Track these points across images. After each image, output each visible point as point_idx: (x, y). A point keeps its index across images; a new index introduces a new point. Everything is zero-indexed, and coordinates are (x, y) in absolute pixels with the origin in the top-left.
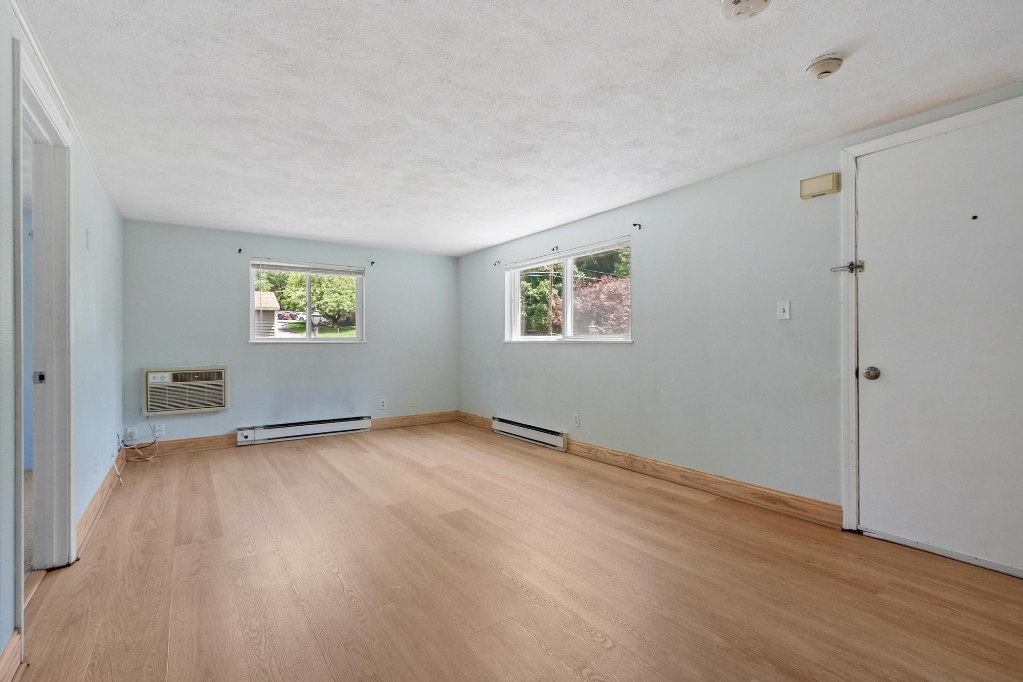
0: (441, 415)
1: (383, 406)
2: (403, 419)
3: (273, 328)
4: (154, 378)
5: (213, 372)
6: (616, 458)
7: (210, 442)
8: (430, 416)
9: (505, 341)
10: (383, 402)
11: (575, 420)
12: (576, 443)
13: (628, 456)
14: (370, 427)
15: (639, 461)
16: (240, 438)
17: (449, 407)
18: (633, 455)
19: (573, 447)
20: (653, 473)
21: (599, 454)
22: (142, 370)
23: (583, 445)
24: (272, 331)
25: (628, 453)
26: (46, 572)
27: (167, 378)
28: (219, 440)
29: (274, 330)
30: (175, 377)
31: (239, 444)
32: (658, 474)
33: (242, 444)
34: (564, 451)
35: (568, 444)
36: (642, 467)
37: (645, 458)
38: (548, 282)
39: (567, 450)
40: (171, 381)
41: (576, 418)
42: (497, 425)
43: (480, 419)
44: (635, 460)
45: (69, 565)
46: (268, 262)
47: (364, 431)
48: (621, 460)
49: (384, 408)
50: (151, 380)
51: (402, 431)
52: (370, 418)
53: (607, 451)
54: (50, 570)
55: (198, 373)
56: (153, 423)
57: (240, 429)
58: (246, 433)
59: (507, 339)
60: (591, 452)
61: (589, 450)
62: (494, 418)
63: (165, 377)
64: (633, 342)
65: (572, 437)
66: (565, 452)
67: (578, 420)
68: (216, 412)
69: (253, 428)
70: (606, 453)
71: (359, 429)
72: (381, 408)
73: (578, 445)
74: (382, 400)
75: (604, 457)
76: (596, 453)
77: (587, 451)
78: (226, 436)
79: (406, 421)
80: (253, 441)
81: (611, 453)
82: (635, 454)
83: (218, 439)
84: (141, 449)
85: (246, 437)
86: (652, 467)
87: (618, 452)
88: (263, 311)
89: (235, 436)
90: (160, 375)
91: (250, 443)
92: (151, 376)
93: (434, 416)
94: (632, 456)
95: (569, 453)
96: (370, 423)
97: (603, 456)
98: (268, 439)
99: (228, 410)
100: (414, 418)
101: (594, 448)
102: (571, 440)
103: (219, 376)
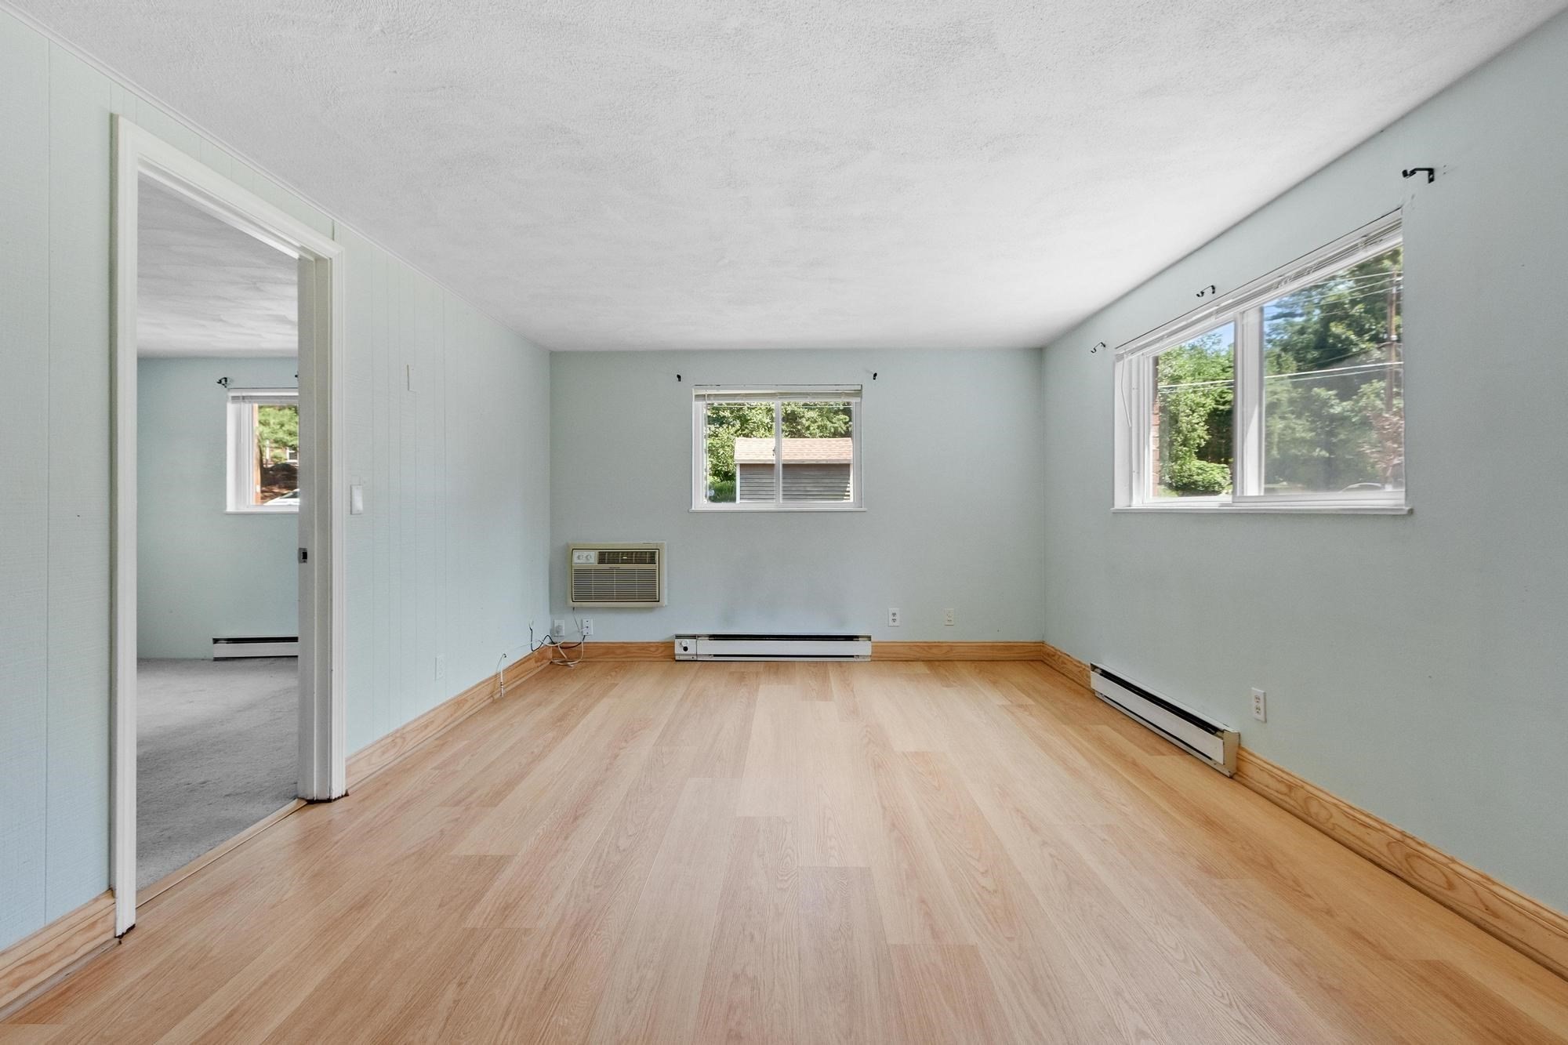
0: (1008, 647)
1: (894, 620)
2: (930, 647)
3: (848, 489)
4: (579, 557)
5: (646, 552)
6: (1360, 831)
7: (643, 649)
8: (983, 646)
9: (1116, 507)
10: (894, 614)
11: (1254, 703)
12: (1259, 762)
13: (1398, 836)
14: (870, 654)
15: (1432, 863)
16: (678, 650)
17: (1022, 633)
18: (1412, 839)
19: (1251, 771)
20: (1477, 912)
21: (1314, 808)
22: (568, 546)
23: (1275, 770)
24: (846, 494)
25: (1399, 828)
26: (306, 803)
27: (593, 557)
28: (652, 649)
29: (849, 492)
30: (603, 558)
31: (677, 658)
32: (1490, 919)
33: (682, 658)
34: (1228, 774)
35: (1239, 758)
36: (1442, 881)
37: (1453, 861)
38: (1383, 384)
39: (1236, 772)
40: (597, 562)
41: (1257, 698)
42: (1099, 684)
43: (1075, 665)
44: (1420, 856)
45: (329, 801)
46: (718, 390)
47: (858, 660)
48: (1376, 843)
49: (895, 624)
50: (575, 560)
51: (922, 668)
52: (869, 638)
53: (1335, 805)
54: (312, 802)
55: (628, 552)
56: (578, 617)
57: (678, 637)
58: (686, 642)
59: (1120, 503)
60: (1293, 795)
61: (1290, 787)
62: (1094, 668)
63: (591, 557)
64: (1411, 512)
65: (1249, 744)
66: (1231, 777)
67: (1261, 705)
68: (651, 609)
69: (694, 637)
70: (1334, 810)
71: (852, 656)
72: (891, 623)
73: (1263, 770)
74: (892, 610)
75: (1328, 820)
76: (1307, 800)
77: (1284, 789)
78: (663, 643)
79: (934, 651)
80: (694, 655)
81: (1345, 814)
82: (1421, 839)
83: (652, 646)
84: (566, 650)
85: (686, 649)
86: (1476, 893)
87: (1368, 816)
88: (785, 466)
89: (670, 645)
90: (585, 553)
91: (690, 658)
92: (576, 554)
93: (993, 647)
94: (1409, 841)
95: (1239, 782)
96: (870, 647)
97: (1323, 814)
98: (715, 656)
99: (662, 607)
100: (951, 647)
101: (1303, 787)
102: (1247, 751)
103: (649, 557)
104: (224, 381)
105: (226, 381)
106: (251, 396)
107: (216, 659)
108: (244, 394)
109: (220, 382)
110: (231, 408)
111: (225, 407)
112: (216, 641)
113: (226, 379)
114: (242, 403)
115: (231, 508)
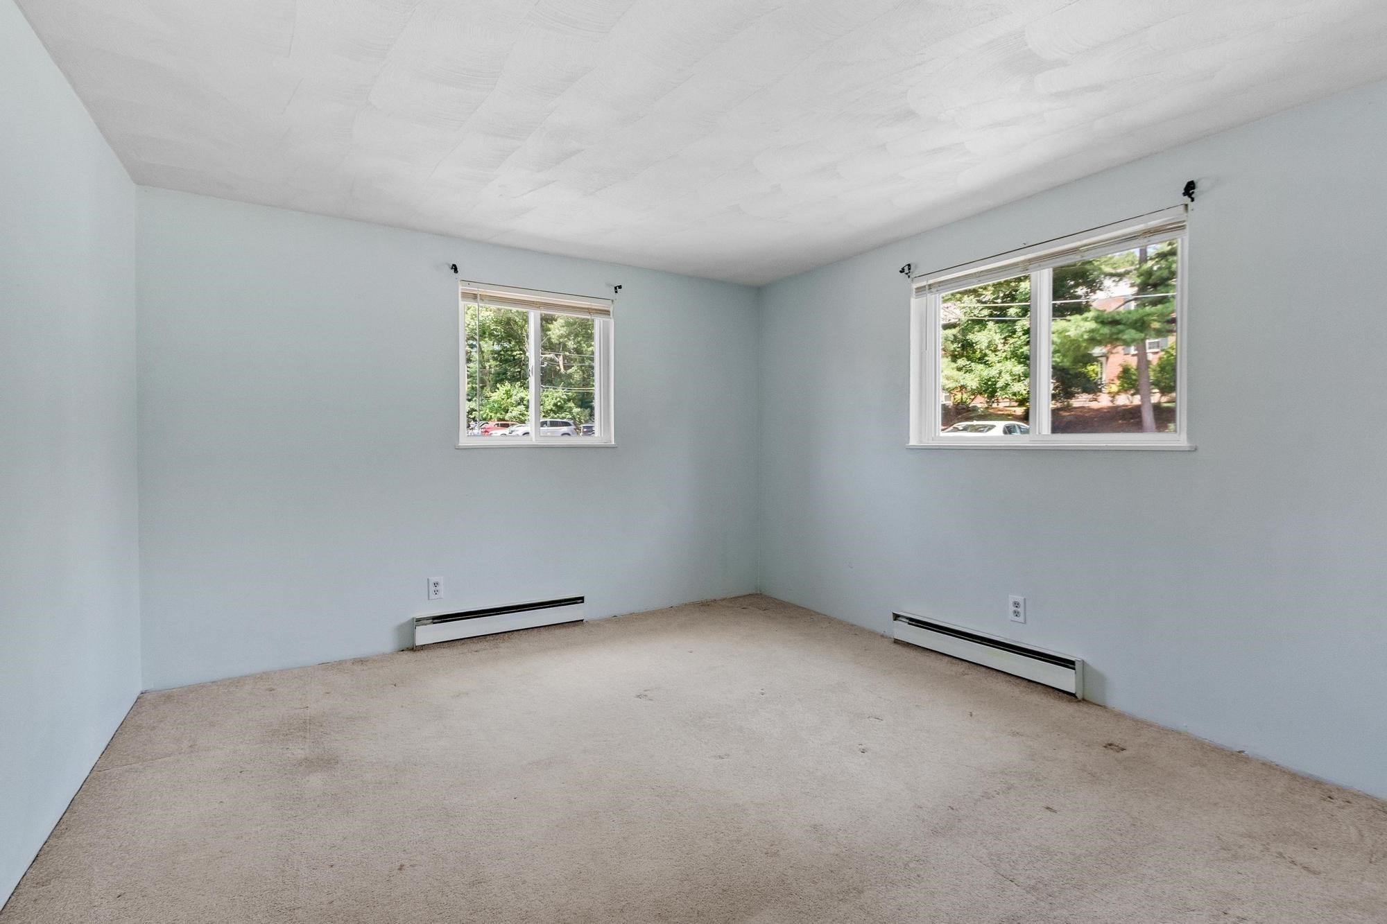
104: (907, 270)
105: (909, 269)
106: (940, 282)
107: (897, 642)
108: (931, 282)
109: (903, 271)
110: (915, 302)
111: (910, 301)
112: (896, 617)
113: (909, 265)
114: (929, 295)
115: (913, 442)
